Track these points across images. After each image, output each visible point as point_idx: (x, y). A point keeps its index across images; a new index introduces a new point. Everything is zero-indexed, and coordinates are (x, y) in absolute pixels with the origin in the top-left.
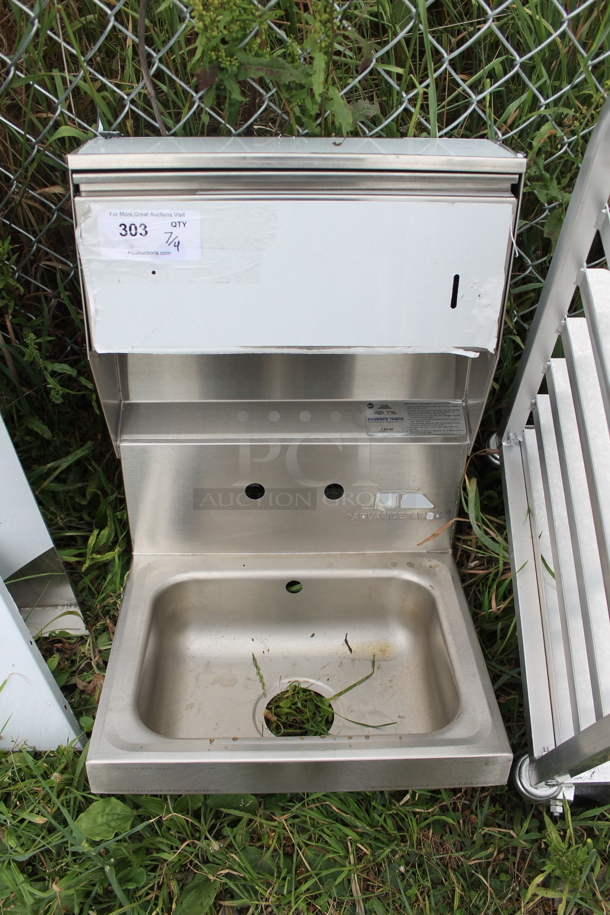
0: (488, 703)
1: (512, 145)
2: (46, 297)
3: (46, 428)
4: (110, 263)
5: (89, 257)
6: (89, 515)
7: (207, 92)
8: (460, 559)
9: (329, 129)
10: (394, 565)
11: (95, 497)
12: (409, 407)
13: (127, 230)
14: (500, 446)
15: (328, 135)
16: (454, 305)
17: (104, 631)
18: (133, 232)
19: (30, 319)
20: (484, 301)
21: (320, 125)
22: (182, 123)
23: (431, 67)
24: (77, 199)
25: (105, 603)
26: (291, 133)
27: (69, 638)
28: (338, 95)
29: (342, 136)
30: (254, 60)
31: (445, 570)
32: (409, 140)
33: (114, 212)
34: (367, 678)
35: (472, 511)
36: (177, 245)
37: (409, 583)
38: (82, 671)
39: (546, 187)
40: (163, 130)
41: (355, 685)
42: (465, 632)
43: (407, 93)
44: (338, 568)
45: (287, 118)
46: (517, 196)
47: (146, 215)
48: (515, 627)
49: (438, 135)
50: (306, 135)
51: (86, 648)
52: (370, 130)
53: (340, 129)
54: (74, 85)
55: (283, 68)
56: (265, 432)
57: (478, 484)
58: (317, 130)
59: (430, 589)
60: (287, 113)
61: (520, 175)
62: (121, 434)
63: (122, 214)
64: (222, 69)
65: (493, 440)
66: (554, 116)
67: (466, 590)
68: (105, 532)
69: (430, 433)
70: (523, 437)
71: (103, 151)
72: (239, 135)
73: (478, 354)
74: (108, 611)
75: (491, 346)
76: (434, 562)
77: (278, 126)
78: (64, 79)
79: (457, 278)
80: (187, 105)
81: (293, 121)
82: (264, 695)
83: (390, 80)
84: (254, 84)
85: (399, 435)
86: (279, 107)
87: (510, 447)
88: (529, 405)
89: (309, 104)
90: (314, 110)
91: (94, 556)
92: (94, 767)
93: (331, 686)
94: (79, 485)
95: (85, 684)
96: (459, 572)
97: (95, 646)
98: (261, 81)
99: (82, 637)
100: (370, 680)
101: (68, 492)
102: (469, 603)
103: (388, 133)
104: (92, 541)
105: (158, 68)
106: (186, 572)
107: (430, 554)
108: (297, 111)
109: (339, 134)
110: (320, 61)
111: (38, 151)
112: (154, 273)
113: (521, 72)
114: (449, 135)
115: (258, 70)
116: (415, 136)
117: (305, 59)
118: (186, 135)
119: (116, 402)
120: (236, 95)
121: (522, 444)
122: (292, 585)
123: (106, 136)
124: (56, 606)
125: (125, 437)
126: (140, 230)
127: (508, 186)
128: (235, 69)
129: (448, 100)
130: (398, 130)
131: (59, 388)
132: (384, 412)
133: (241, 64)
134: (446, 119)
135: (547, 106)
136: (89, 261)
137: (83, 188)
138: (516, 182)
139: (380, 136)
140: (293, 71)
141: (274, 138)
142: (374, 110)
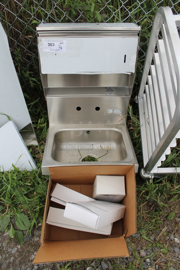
0: (133, 155)
1: (139, 24)
2: (27, 63)
3: (27, 95)
4: (46, 52)
5: (41, 51)
6: (38, 117)
7: (67, 12)
8: (128, 126)
9: (96, 21)
10: (112, 127)
11: (39, 112)
12: (115, 88)
13: (50, 45)
14: (138, 98)
15: (96, 22)
16: (125, 62)
17: (42, 144)
18: (51, 45)
19: (23, 68)
20: (132, 61)
21: (94, 20)
22: (61, 20)
23: (119, 6)
24: (38, 37)
25: (42, 137)
26: (87, 22)
27: (34, 146)
28: (98, 13)
29: (99, 22)
30: (78, 5)
31: (125, 128)
32: (115, 23)
33: (47, 40)
34: (106, 154)
35: (130, 113)
36: (61, 48)
37: (116, 131)
38: (37, 154)
39: (147, 34)
40: (57, 21)
41: (103, 156)
42: (129, 141)
43: (114, 12)
44: (99, 128)
45: (86, 18)
46: (139, 36)
47: (54, 41)
48: (141, 141)
49: (121, 22)
50: (91, 22)
51: (38, 149)
52: (105, 21)
53: (98, 21)
54: (36, 10)
55: (85, 7)
56: (81, 94)
57: (132, 107)
58: (93, 21)
59: (121, 132)
60: (86, 17)
61: (140, 31)
62: (47, 95)
63: (49, 41)
64: (71, 7)
65: (136, 97)
66: (148, 17)
67: (130, 134)
68: (42, 119)
69: (120, 94)
70: (143, 96)
71: (43, 26)
72: (74, 22)
73: (130, 73)
74: (43, 139)
75: (134, 72)
76: (122, 126)
77: (84, 20)
78: (34, 9)
79: (125, 55)
80: (62, 15)
81: (87, 19)
82: (81, 158)
83: (110, 9)
84: (78, 10)
85: (113, 95)
86: (84, 15)
87: (140, 98)
88: (144, 87)
89: (91, 15)
90: (92, 16)
91: (40, 125)
92: (43, 168)
93: (97, 156)
94: (35, 110)
95: (38, 156)
96: (128, 129)
97: (40, 148)
98: (80, 10)
99: (37, 146)
100: (106, 155)
101: (32, 111)
102: (130, 136)
103: (110, 22)
104: (39, 121)
105: (56, 6)
106: (62, 129)
107: (121, 125)
108: (88, 16)
109: (98, 22)
110: (93, 5)
111: (27, 27)
112: (56, 55)
113: (140, 6)
114: (124, 22)
115: (79, 7)
116: (116, 22)
117: (90, 4)
118: (62, 23)
119: (45, 87)
120: (74, 13)
121: (143, 98)
122: (88, 132)
123: (44, 23)
124: (30, 139)
125: (48, 96)
126: (53, 45)
127: (137, 34)
128: (74, 7)
129: (123, 13)
130: (112, 21)
131: (33, 83)
132: (109, 90)
133: (75, 6)
134: (123, 18)
135: (147, 14)
136: (41, 52)
137: (39, 35)
138: (139, 33)
139: (108, 22)
140: (87, 7)
141: (83, 23)
142: (106, 16)
